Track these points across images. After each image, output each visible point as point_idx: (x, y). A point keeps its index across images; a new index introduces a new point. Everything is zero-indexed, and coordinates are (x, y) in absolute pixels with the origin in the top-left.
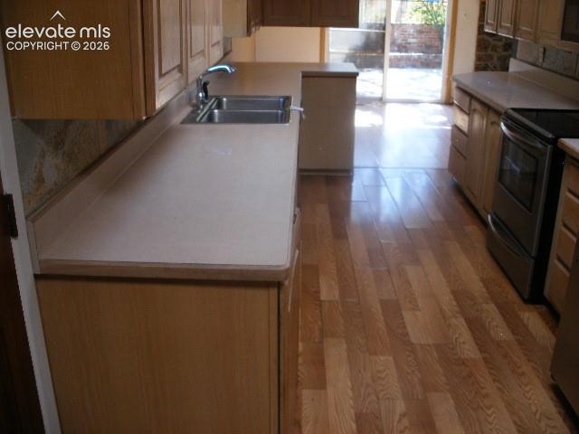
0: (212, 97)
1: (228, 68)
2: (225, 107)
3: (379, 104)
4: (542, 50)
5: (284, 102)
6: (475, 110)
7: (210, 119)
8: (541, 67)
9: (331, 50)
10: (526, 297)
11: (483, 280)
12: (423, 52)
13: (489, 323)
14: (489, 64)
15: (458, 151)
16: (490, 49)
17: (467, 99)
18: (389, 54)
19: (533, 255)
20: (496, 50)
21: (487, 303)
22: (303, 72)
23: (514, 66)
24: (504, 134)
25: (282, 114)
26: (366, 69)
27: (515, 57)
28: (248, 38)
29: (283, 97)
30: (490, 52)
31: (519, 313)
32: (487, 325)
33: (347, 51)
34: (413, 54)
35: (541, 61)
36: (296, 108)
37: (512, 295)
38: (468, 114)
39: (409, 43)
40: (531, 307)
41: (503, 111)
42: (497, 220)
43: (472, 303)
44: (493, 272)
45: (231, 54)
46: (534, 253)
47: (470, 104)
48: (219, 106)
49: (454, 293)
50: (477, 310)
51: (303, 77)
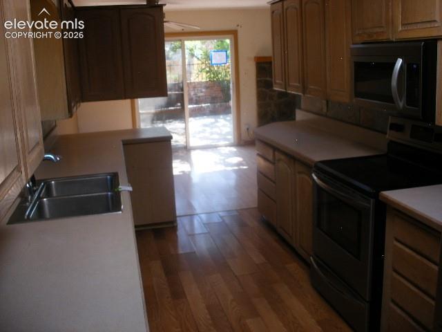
0: (41, 181)
1: (52, 157)
2: (54, 193)
3: (185, 152)
4: (324, 102)
5: (112, 180)
6: (279, 160)
7: (40, 215)
8: (326, 116)
9: (140, 111)
12: (210, 103)
16: (268, 99)
17: (271, 151)
18: (189, 107)
19: (367, 300)
22: (123, 141)
23: (300, 115)
24: (318, 185)
25: (112, 196)
26: (167, 121)
27: (300, 108)
28: (70, 119)
29: (109, 174)
30: (268, 101)
33: (153, 111)
34: (203, 105)
35: (325, 110)
36: (125, 188)
38: (273, 164)
39: (199, 97)
41: (313, 164)
42: (319, 261)
45: (57, 129)
46: (368, 298)
47: (274, 155)
48: (48, 193)
51: (124, 145)
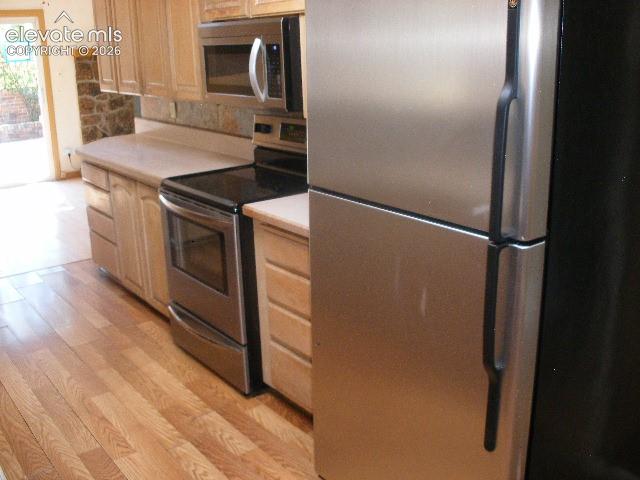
4: (172, 105)
6: (115, 186)
8: (175, 123)
10: (247, 392)
11: (188, 386)
12: (8, 123)
13: (221, 436)
14: (98, 126)
15: (101, 236)
16: (95, 110)
19: (243, 343)
20: (102, 110)
21: (207, 413)
23: (140, 126)
27: (140, 117)
30: (95, 112)
31: (246, 412)
32: (219, 440)
35: (173, 116)
37: (230, 394)
38: (108, 192)
40: (255, 400)
41: (159, 184)
42: (183, 311)
43: (190, 418)
44: (195, 372)
46: (243, 341)
47: (108, 179)
49: (163, 413)
50: (200, 427)
